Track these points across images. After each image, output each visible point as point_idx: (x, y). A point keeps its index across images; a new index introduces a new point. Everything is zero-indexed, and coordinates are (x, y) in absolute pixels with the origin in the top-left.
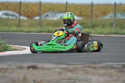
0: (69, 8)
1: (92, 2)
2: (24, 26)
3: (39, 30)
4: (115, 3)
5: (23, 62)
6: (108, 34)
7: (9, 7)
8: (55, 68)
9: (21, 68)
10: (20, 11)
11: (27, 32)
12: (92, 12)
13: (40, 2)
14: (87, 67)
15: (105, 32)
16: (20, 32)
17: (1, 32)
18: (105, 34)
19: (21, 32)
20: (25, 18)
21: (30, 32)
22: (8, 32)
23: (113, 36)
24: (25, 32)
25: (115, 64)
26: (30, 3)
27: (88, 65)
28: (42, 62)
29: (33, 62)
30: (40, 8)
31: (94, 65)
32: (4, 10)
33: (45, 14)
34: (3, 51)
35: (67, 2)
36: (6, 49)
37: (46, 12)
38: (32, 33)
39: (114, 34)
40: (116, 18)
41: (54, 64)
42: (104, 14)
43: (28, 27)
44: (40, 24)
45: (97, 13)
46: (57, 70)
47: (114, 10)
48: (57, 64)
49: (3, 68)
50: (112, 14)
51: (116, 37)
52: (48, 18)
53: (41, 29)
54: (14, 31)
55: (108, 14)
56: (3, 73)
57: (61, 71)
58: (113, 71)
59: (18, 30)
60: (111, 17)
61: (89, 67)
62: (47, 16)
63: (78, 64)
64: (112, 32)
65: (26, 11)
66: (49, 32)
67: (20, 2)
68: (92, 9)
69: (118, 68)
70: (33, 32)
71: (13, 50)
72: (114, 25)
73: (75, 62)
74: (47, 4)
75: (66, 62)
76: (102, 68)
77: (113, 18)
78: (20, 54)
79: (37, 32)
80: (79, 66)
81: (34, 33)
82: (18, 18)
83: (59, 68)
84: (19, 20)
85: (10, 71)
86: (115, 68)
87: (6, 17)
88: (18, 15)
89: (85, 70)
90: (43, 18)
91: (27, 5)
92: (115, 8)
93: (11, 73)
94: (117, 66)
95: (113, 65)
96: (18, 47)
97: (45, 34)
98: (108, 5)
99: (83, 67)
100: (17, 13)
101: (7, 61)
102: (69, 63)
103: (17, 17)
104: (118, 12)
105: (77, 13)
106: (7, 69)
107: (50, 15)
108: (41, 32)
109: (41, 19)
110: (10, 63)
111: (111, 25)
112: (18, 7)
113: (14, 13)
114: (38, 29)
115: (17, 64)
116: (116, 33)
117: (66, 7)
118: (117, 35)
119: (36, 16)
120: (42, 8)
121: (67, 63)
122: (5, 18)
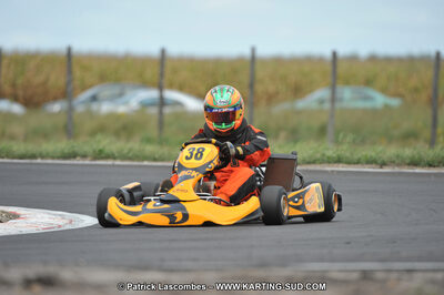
0: (175, 71)
1: (253, 50)
2: (12, 138)
3: (66, 151)
4: (334, 54)
5: (6, 265)
6: (309, 163)
11: (21, 158)
12: (252, 85)
13: (69, 50)
19: (3, 157)
20: (17, 109)
21: (33, 157)
23: (328, 168)
24: (14, 158)
25: (335, 269)
28: (76, 264)
30: (70, 71)
31: (261, 273)
33: (89, 93)
35: (163, 52)
37: (91, 86)
38: (39, 161)
39: (330, 161)
40: (337, 105)
41: (117, 266)
42: (298, 91)
43: (26, 138)
44: (69, 130)
45: (272, 89)
47: (330, 79)
48: (130, 269)
50: (322, 93)
51: (339, 172)
52: (94, 107)
55: (311, 91)
60: (321, 102)
62: (94, 98)
63: (206, 270)
64: (324, 155)
66: (100, 155)
68: (252, 76)
69: (345, 282)
70: (43, 157)
72: (330, 130)
77: (327, 106)
79: (58, 158)
81: (50, 161)
90: (80, 109)
91: (22, 60)
92: (334, 73)
94: (341, 276)
95: (327, 271)
97: (87, 162)
98: (309, 60)
104: (347, 83)
108: (73, 155)
109: (71, 108)
111: (322, 131)
114: (63, 145)
116: (339, 161)
117: (161, 71)
119: (55, 99)
120: (77, 73)
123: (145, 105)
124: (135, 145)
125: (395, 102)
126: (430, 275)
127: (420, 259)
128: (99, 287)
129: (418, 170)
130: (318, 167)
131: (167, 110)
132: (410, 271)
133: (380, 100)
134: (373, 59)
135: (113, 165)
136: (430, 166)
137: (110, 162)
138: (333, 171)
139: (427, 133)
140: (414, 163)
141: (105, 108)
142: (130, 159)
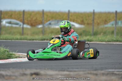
0: (72, 16)
1: (94, 10)
2: (28, 35)
3: (42, 38)
4: (116, 12)
5: (26, 69)
6: (109, 42)
7: (12, 16)
8: (58, 75)
9: (24, 74)
10: (23, 20)
11: (30, 40)
12: (93, 20)
13: (43, 11)
14: (88, 73)
15: (107, 40)
16: (23, 40)
17: (5, 40)
18: (106, 42)
19: (25, 40)
20: (29, 27)
21: (33, 40)
22: (11, 40)
23: (115, 43)
24: (28, 40)
25: (116, 71)
26: (33, 12)
27: (89, 72)
28: (45, 69)
29: (36, 69)
30: (43, 16)
31: (95, 72)
32: (8, 18)
33: (48, 22)
34: (7, 59)
35: (69, 11)
36: (10, 57)
37: (49, 20)
38: (35, 41)
39: (115, 41)
40: (117, 26)
41: (56, 70)
42: (106, 22)
43: (31, 35)
44: (43, 32)
45: (99, 21)
47: (115, 18)
48: (59, 71)
49: (7, 75)
50: (113, 22)
51: (117, 44)
52: (50, 26)
53: (44, 37)
54: (17, 39)
55: (110, 22)
56: (7, 79)
58: (114, 78)
59: (22, 38)
61: (91, 74)
62: (50, 24)
63: (80, 71)
64: (113, 40)
65: (29, 19)
67: (24, 11)
68: (94, 18)
69: (119, 74)
70: (36, 40)
71: (16, 58)
72: (115, 32)
73: (77, 68)
74: (50, 12)
75: (68, 68)
76: (103, 74)
77: (114, 26)
78: (23, 61)
79: (40, 40)
80: (81, 73)
81: (38, 41)
82: (22, 26)
84: (23, 28)
85: (14, 77)
86: (116, 74)
87: (10, 25)
88: (21, 24)
90: (46, 27)
91: (31, 13)
92: (116, 17)
93: (14, 79)
95: (114, 71)
96: (22, 54)
97: (48, 41)
98: (109, 13)
99: (85, 74)
100: (21, 21)
101: (11, 68)
103: (20, 25)
104: (119, 20)
105: (79, 21)
106: (10, 76)
107: (52, 23)
108: (44, 40)
109: (44, 27)
110: (14, 70)
111: (113, 33)
112: (22, 16)
113: (18, 22)
114: (41, 36)
115: (21, 71)
116: (117, 41)
117: (68, 16)
118: (118, 42)
119: (39, 24)
120: (45, 17)
121: (70, 70)
122: (8, 27)
128: (51, 75)
130: (112, 43)
138: (116, 44)
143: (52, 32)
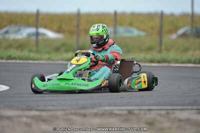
0: (42, 19)
1: (79, 10)
8: (20, 116)
12: (78, 26)
14: (71, 114)
25: (116, 110)
27: (73, 111)
31: (83, 111)
33: (4, 30)
35: (38, 11)
37: (5, 26)
41: (18, 109)
46: (24, 119)
48: (23, 110)
52: (7, 36)
57: (29, 121)
58: (113, 121)
61: (76, 114)
62: (7, 32)
63: (58, 110)
66: (10, 58)
68: (79, 21)
69: (121, 115)
73: (53, 106)
75: (38, 106)
76: (96, 115)
80: (60, 113)
83: (27, 117)
86: (116, 115)
89: (68, 120)
92: (115, 20)
94: (119, 112)
95: (113, 110)
97: (4, 61)
99: (66, 114)
102: (43, 108)
105: (56, 28)
117: (37, 19)
121: (40, 108)
123: (29, 35)
124: (25, 53)
125: (143, 34)
126: (159, 112)
127: (154, 105)
129: (153, 65)
131: (40, 38)
132: (149, 110)
133: (136, 33)
134: (133, 14)
135: (16, 63)
136: (159, 62)
137: (14, 61)
139: (158, 48)
140: (152, 61)
141: (12, 36)
142: (24, 60)
143: (10, 46)
